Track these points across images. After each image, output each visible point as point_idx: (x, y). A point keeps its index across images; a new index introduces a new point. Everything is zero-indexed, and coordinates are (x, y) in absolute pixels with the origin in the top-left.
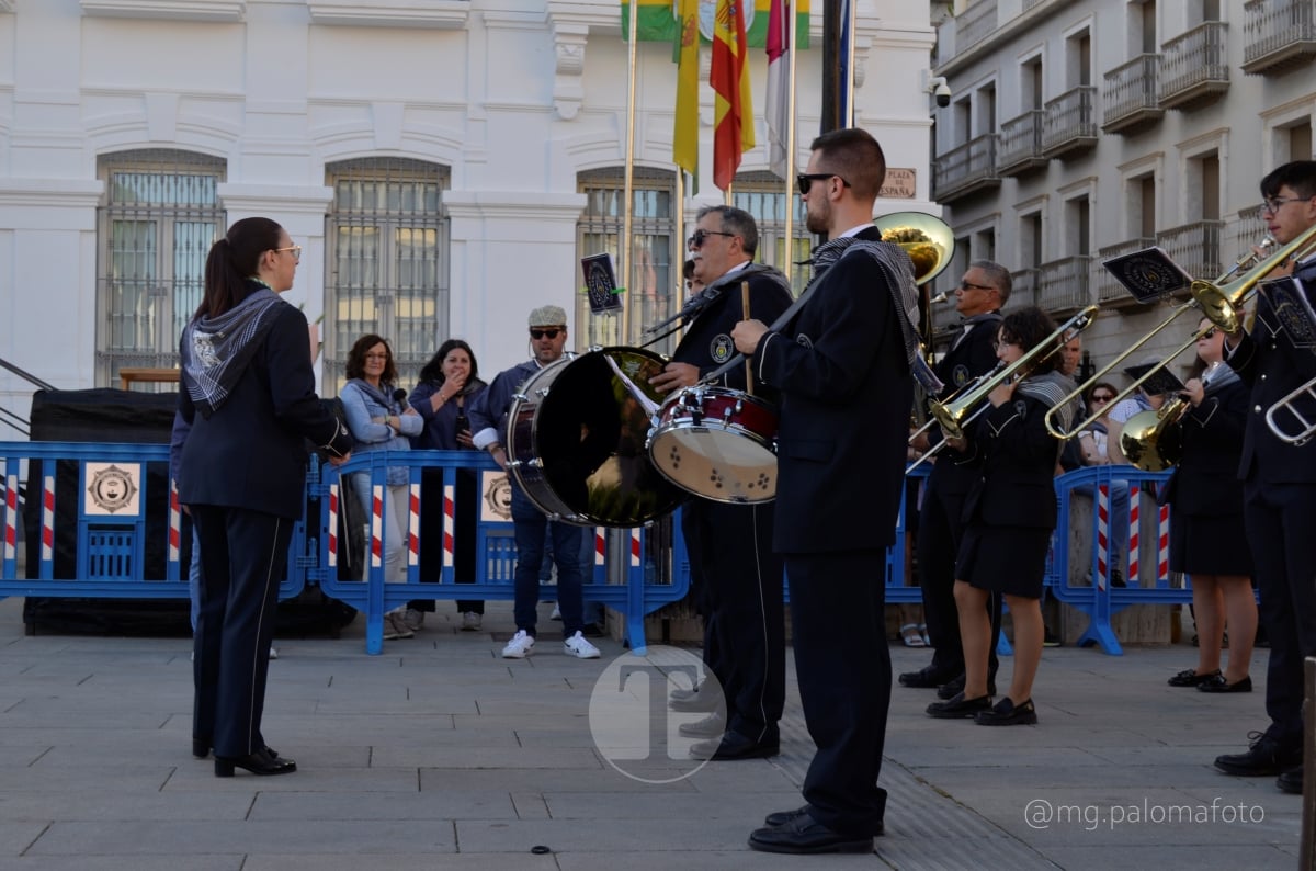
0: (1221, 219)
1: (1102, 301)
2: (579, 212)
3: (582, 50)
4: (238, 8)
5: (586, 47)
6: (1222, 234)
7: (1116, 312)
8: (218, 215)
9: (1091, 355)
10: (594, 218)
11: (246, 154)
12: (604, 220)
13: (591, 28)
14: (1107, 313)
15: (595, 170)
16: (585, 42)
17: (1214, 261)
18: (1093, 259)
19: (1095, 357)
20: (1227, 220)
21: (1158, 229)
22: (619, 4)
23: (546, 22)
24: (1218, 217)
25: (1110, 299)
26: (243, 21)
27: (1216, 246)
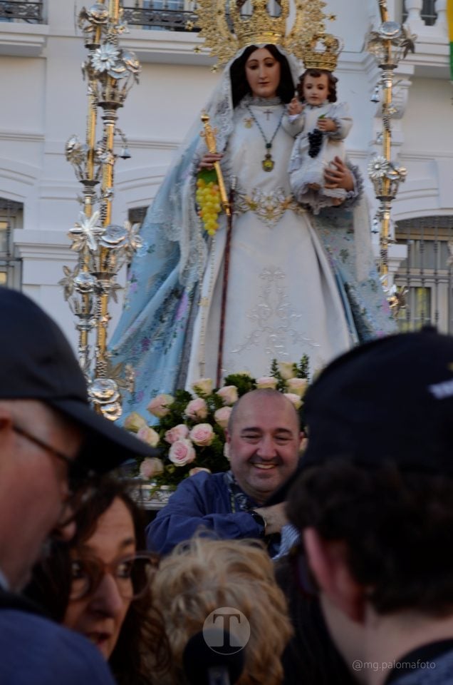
2: (398, 264)
3: (406, 92)
4: (41, 40)
5: (410, 88)
8: (12, 263)
10: (411, 270)
11: (43, 198)
12: (422, 273)
13: (417, 68)
15: (413, 220)
16: (409, 83)
22: (447, 41)
23: (363, 63)
26: (42, 56)
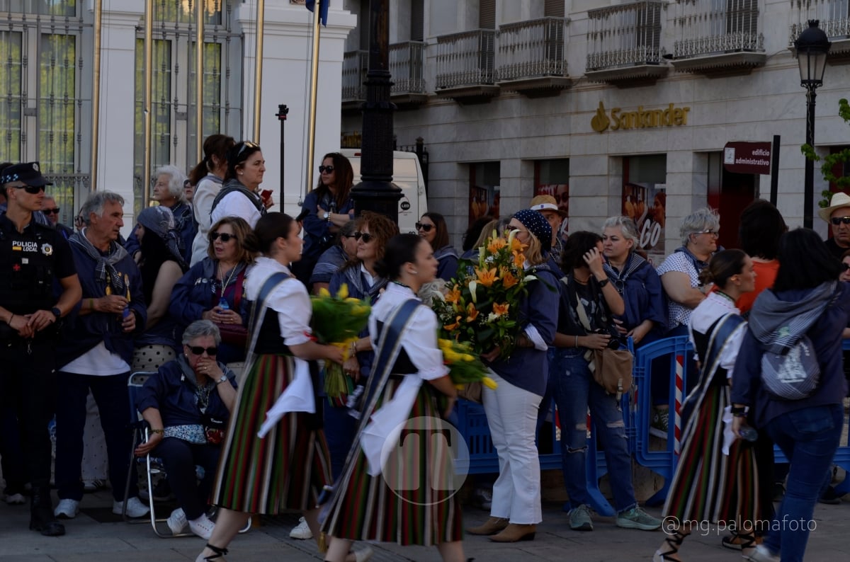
0: (566, 16)
1: (439, 89)
6: (567, 31)
9: (424, 142)
14: (441, 101)
17: (560, 58)
18: (427, 45)
19: (428, 144)
20: (573, 18)
21: (499, 22)
24: (563, 15)
25: (446, 89)
27: (561, 42)
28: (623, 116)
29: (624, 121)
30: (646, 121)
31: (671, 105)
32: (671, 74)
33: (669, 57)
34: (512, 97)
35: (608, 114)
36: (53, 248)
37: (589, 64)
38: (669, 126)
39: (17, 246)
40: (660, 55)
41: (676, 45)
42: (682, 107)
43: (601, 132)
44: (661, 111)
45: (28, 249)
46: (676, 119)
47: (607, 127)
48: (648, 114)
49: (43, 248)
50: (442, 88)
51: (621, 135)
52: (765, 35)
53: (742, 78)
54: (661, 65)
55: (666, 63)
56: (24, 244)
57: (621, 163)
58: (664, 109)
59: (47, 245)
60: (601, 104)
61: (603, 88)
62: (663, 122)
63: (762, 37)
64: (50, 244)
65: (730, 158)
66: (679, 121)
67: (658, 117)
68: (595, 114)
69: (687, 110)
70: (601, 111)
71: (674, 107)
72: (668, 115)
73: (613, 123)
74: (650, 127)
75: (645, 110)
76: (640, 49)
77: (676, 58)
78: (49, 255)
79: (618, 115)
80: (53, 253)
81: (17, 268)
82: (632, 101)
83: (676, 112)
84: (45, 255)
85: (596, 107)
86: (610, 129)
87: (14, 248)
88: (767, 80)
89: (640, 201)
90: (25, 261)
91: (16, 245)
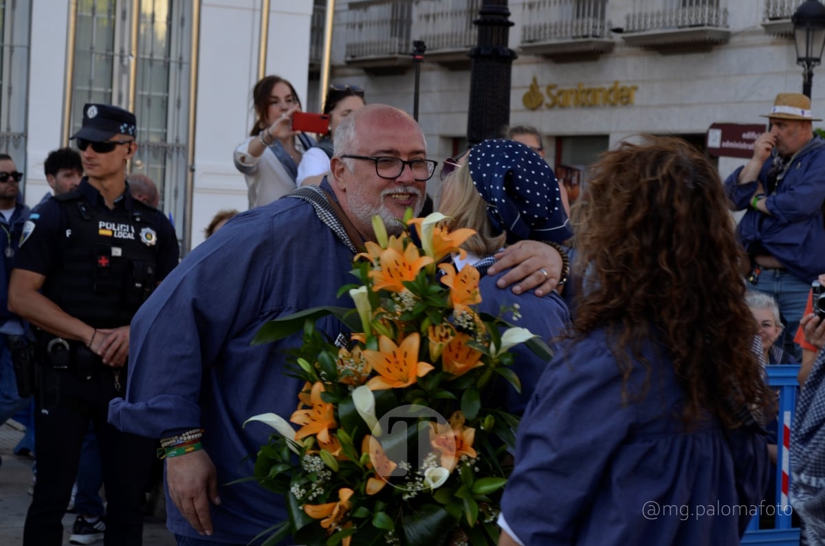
1: (349, 59)
7: (362, 71)
14: (349, 71)
25: (357, 58)
28: (560, 93)
29: (561, 99)
30: (587, 99)
31: (616, 83)
32: (617, 50)
33: (619, 31)
34: (431, 70)
35: (543, 90)
36: (158, 236)
37: (524, 36)
38: (613, 105)
39: (106, 229)
40: (606, 29)
41: (628, 18)
42: (629, 85)
43: (533, 109)
44: (604, 89)
45: (121, 235)
46: (622, 98)
47: (540, 105)
48: (589, 91)
49: (143, 235)
50: (353, 57)
51: (557, 113)
52: (729, 9)
53: (701, 56)
54: (606, 39)
55: (611, 37)
56: (116, 227)
57: (553, 143)
58: (607, 87)
59: (148, 230)
60: (535, 80)
61: (537, 62)
62: (607, 99)
63: (726, 11)
64: (152, 228)
65: (714, 140)
66: (625, 100)
67: (600, 96)
68: (527, 90)
69: (635, 88)
70: (534, 87)
71: (620, 86)
72: (613, 93)
73: (548, 100)
74: (592, 106)
75: (586, 87)
76: (585, 21)
77: (626, 32)
78: (151, 246)
79: (554, 92)
80: (157, 242)
81: (103, 262)
82: (572, 77)
83: (622, 90)
84: (144, 245)
85: (529, 82)
86: (544, 107)
87: (102, 232)
88: (729, 58)
89: (575, 185)
90: (117, 252)
91: (104, 228)
